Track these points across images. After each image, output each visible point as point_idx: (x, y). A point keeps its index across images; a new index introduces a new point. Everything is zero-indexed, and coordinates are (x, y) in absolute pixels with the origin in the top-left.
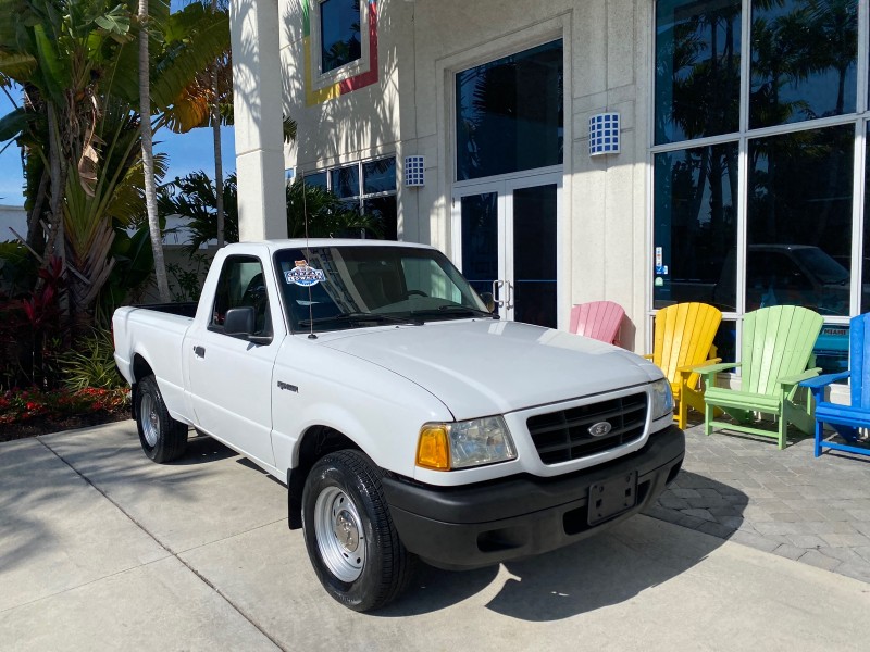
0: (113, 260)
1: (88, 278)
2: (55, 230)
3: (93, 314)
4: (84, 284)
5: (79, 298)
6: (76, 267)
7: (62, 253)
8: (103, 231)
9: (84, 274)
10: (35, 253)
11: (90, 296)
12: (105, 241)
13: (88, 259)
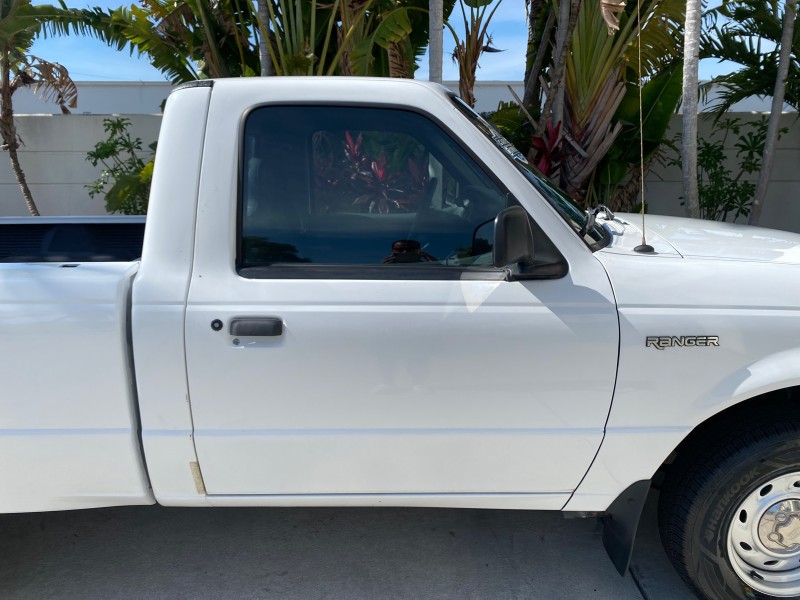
0: (618, 127)
1: (585, 149)
2: (556, 87)
3: (584, 196)
4: (580, 156)
5: (572, 174)
6: (573, 136)
7: (560, 117)
8: (611, 87)
9: (581, 144)
10: (530, 118)
11: (585, 173)
12: (611, 100)
13: (588, 125)
